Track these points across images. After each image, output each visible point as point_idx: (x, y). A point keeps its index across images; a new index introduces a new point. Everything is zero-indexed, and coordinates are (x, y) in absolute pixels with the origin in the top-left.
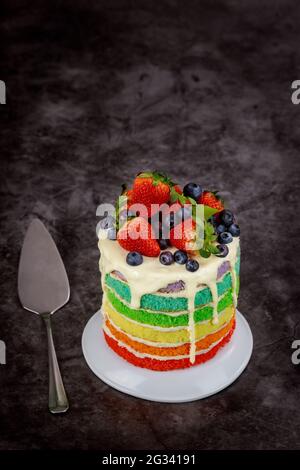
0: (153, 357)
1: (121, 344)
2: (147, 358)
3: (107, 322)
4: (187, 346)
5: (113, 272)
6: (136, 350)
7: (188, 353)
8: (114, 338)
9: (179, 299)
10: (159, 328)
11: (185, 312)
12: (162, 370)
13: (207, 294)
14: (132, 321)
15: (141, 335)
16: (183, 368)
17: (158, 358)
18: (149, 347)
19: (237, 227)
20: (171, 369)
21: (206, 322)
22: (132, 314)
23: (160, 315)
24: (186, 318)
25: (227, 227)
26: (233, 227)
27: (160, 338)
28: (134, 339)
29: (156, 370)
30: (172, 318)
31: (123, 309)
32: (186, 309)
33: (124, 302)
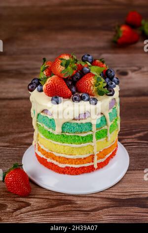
0: (70, 166)
1: (49, 160)
2: (67, 167)
3: (39, 148)
4: (92, 156)
5: (43, 111)
6: (60, 162)
7: (93, 162)
8: (44, 157)
9: (87, 123)
10: (74, 145)
11: (90, 133)
12: (77, 174)
13: (104, 120)
14: (56, 143)
15: (62, 151)
16: (90, 172)
17: (74, 166)
18: (68, 159)
19: (117, 78)
20: (83, 173)
21: (103, 140)
22: (56, 138)
23: (75, 136)
24: (91, 136)
25: (111, 79)
26: (115, 79)
27: (75, 152)
28: (58, 155)
29: (73, 174)
30: (82, 138)
31: (50, 136)
32: (91, 131)
33: (51, 130)
